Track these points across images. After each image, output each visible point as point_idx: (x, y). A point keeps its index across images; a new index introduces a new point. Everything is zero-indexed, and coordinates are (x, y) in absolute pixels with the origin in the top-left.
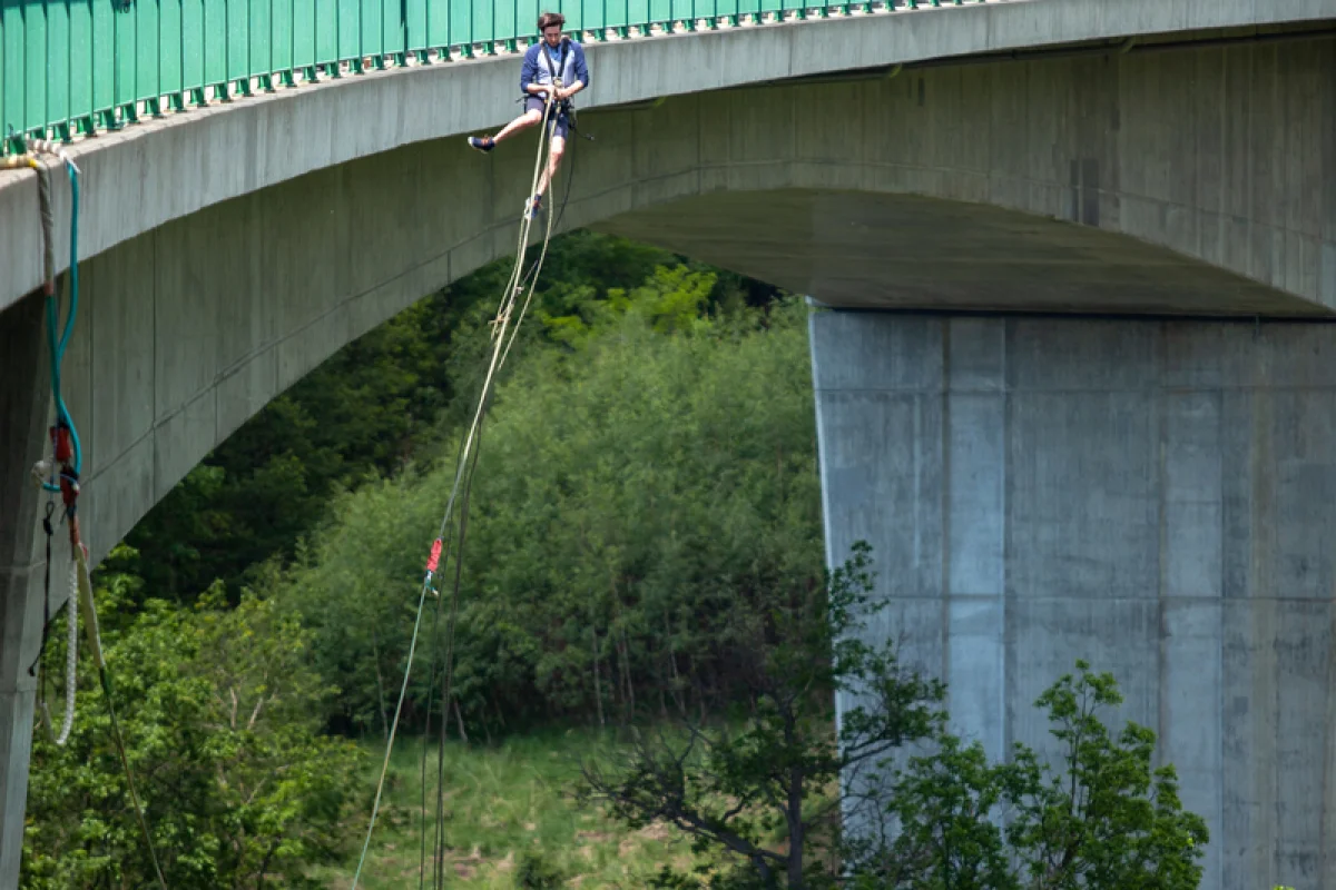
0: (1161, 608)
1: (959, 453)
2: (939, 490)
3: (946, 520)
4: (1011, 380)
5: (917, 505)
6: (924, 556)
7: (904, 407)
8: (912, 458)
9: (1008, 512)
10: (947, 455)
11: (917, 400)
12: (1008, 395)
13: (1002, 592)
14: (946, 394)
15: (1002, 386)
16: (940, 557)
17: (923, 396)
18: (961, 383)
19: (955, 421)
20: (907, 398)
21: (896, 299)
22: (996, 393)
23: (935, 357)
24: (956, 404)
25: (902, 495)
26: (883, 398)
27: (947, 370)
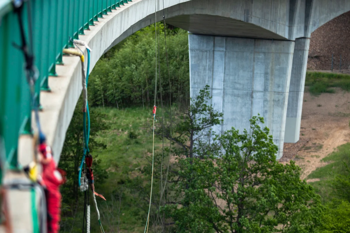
0: (252, 93)
1: (216, 62)
2: (212, 69)
3: (213, 75)
4: (226, 49)
5: (207, 71)
6: (208, 81)
7: (206, 53)
8: (207, 62)
9: (224, 73)
10: (213, 62)
11: (208, 52)
12: (225, 52)
13: (222, 88)
14: (214, 51)
15: (224, 50)
16: (211, 81)
17: (209, 51)
18: (217, 49)
19: (215, 56)
20: (206, 51)
21: (205, 32)
22: (223, 51)
23: (212, 44)
24: (216, 53)
25: (205, 69)
26: (202, 51)
27: (214, 46)
